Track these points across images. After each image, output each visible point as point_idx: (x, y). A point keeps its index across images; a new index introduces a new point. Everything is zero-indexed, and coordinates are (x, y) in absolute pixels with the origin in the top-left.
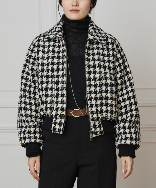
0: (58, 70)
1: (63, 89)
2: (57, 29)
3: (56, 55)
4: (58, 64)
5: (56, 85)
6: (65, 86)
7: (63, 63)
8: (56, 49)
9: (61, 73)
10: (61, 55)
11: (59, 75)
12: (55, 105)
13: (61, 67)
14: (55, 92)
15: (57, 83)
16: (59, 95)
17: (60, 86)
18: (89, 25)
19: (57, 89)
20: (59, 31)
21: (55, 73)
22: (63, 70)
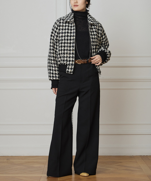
0: (70, 40)
1: (73, 50)
2: (71, 17)
3: (69, 31)
4: (71, 36)
5: (69, 48)
6: (74, 48)
7: (73, 36)
8: (70, 28)
9: (72, 41)
10: (72, 31)
11: (71, 43)
12: (69, 59)
13: (72, 38)
14: (69, 52)
15: (70, 47)
16: (71, 53)
17: (71, 48)
18: (88, 16)
19: (70, 50)
20: (72, 18)
21: (69, 41)
22: (73, 40)
